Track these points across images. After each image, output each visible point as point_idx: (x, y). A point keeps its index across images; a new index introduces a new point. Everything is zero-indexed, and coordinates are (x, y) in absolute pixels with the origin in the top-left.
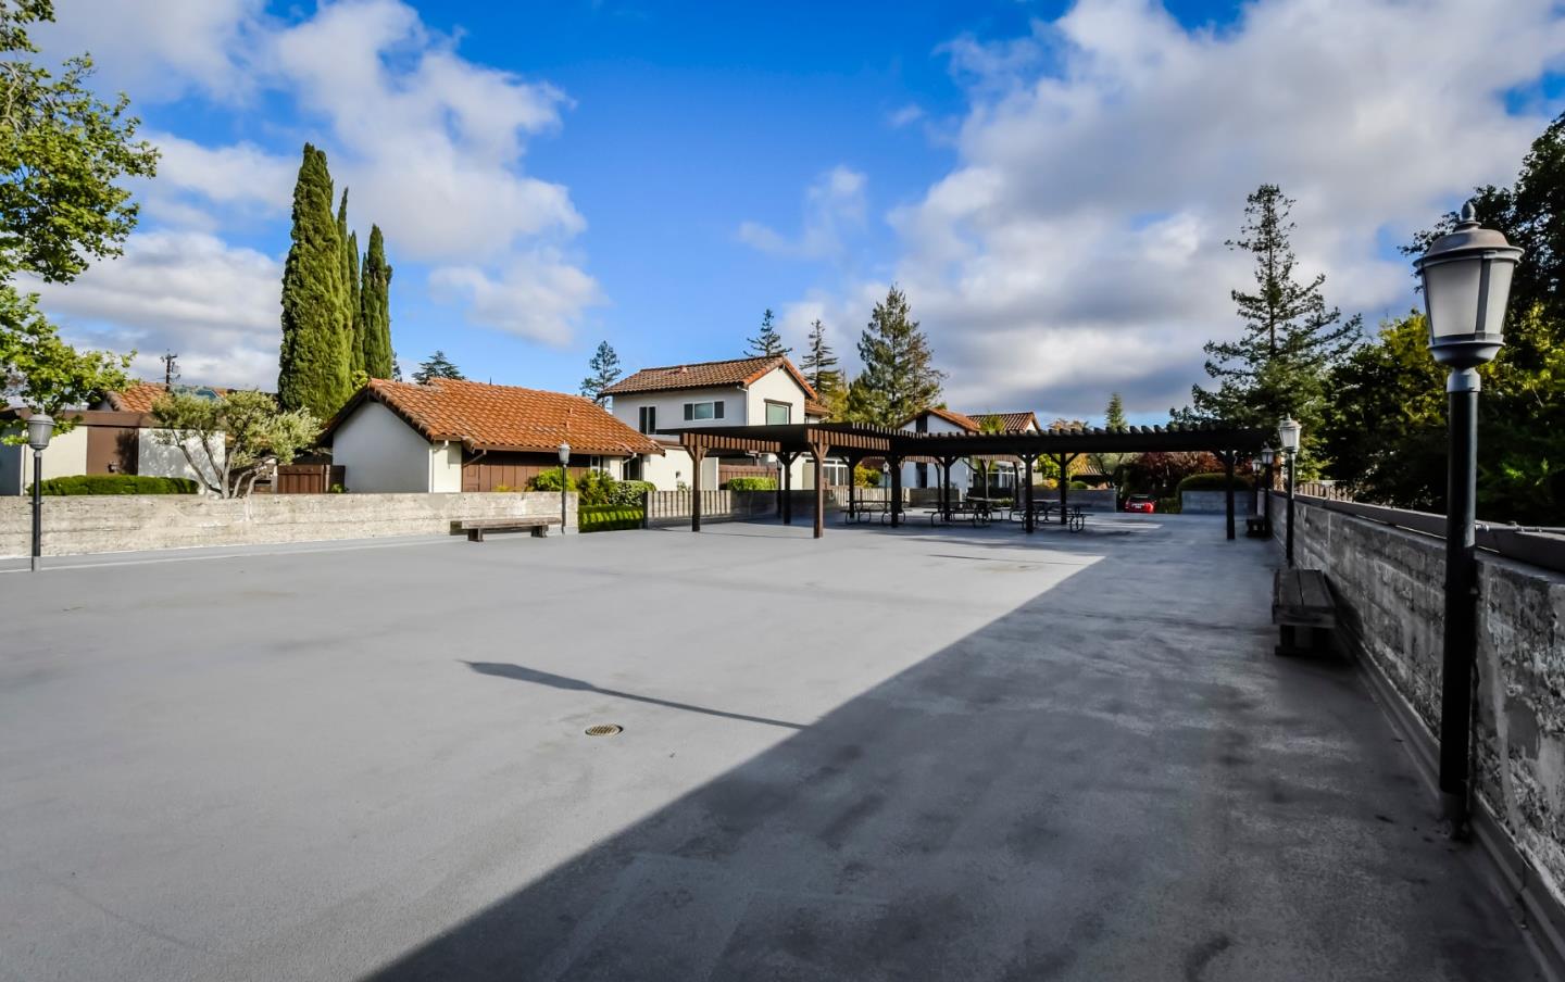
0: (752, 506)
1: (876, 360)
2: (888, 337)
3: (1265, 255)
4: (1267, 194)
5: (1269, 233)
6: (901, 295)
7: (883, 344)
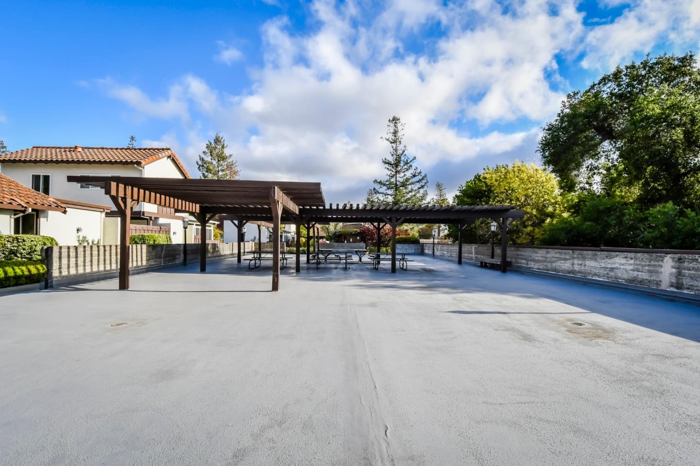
0: (165, 257)
1: (207, 172)
2: (215, 160)
3: (394, 145)
4: (395, 120)
5: (395, 136)
6: (222, 138)
7: (212, 163)
